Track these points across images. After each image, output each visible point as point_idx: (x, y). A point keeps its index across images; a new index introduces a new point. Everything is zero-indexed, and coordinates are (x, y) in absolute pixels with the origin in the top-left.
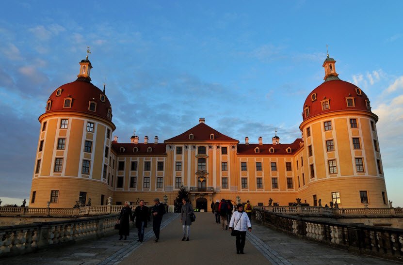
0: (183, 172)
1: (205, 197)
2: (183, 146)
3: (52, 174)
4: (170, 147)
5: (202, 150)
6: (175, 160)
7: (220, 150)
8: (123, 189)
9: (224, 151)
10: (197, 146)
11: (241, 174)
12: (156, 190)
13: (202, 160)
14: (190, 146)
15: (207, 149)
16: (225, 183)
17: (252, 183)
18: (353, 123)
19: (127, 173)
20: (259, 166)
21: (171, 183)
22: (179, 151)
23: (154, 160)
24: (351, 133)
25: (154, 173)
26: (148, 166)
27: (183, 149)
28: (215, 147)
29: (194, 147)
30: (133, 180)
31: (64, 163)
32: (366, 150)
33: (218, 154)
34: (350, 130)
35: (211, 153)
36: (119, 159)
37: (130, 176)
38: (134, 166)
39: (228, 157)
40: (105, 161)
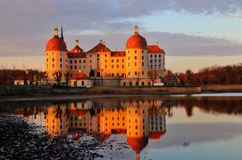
0: (92, 63)
1: (99, 72)
2: (92, 54)
3: (52, 69)
4: (87, 55)
5: (98, 55)
6: (89, 59)
7: (105, 55)
8: (73, 70)
9: (106, 56)
10: (97, 54)
11: (112, 64)
12: (83, 70)
13: (98, 59)
14: (94, 54)
15: (100, 55)
16: (106, 67)
17: (115, 66)
18: (136, 52)
19: (74, 64)
20: (118, 61)
21: (88, 67)
22: (91, 56)
23: (82, 60)
24: (134, 55)
25: (82, 64)
26: (80, 62)
27: (92, 55)
28: (103, 54)
29: (96, 55)
30: (76, 67)
31: (55, 65)
32: (138, 60)
33: (104, 56)
34: (134, 54)
35: (101, 56)
36: (70, 59)
37: (75, 65)
38: (76, 62)
39: (107, 58)
40: (66, 63)
